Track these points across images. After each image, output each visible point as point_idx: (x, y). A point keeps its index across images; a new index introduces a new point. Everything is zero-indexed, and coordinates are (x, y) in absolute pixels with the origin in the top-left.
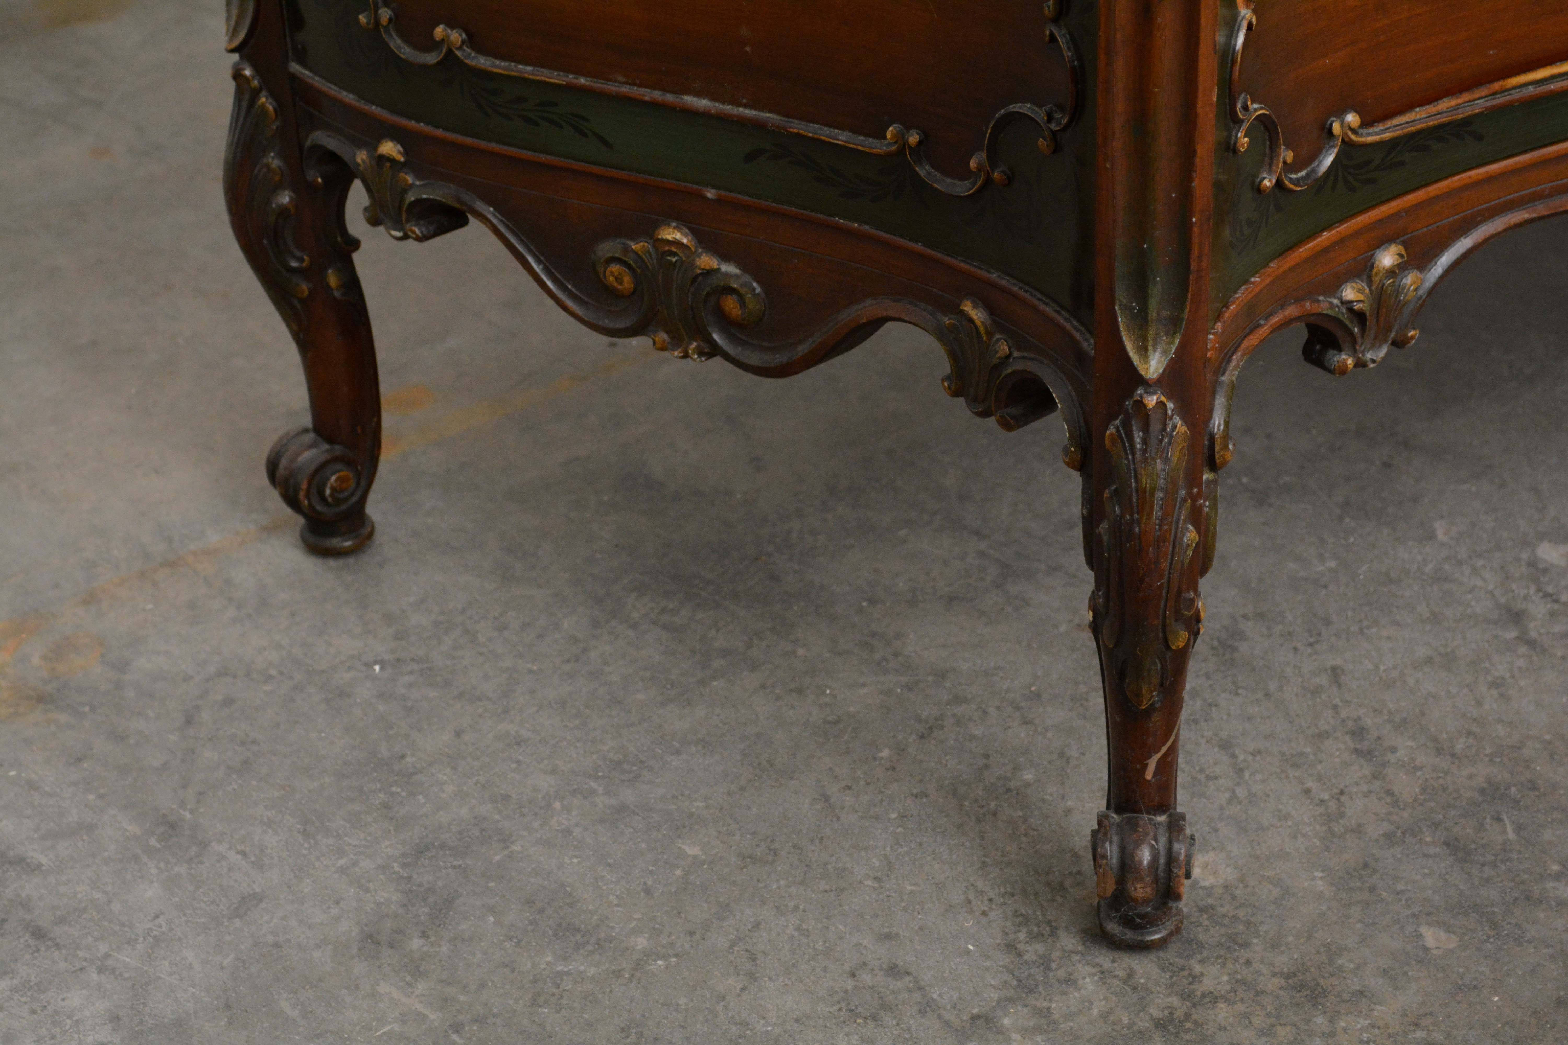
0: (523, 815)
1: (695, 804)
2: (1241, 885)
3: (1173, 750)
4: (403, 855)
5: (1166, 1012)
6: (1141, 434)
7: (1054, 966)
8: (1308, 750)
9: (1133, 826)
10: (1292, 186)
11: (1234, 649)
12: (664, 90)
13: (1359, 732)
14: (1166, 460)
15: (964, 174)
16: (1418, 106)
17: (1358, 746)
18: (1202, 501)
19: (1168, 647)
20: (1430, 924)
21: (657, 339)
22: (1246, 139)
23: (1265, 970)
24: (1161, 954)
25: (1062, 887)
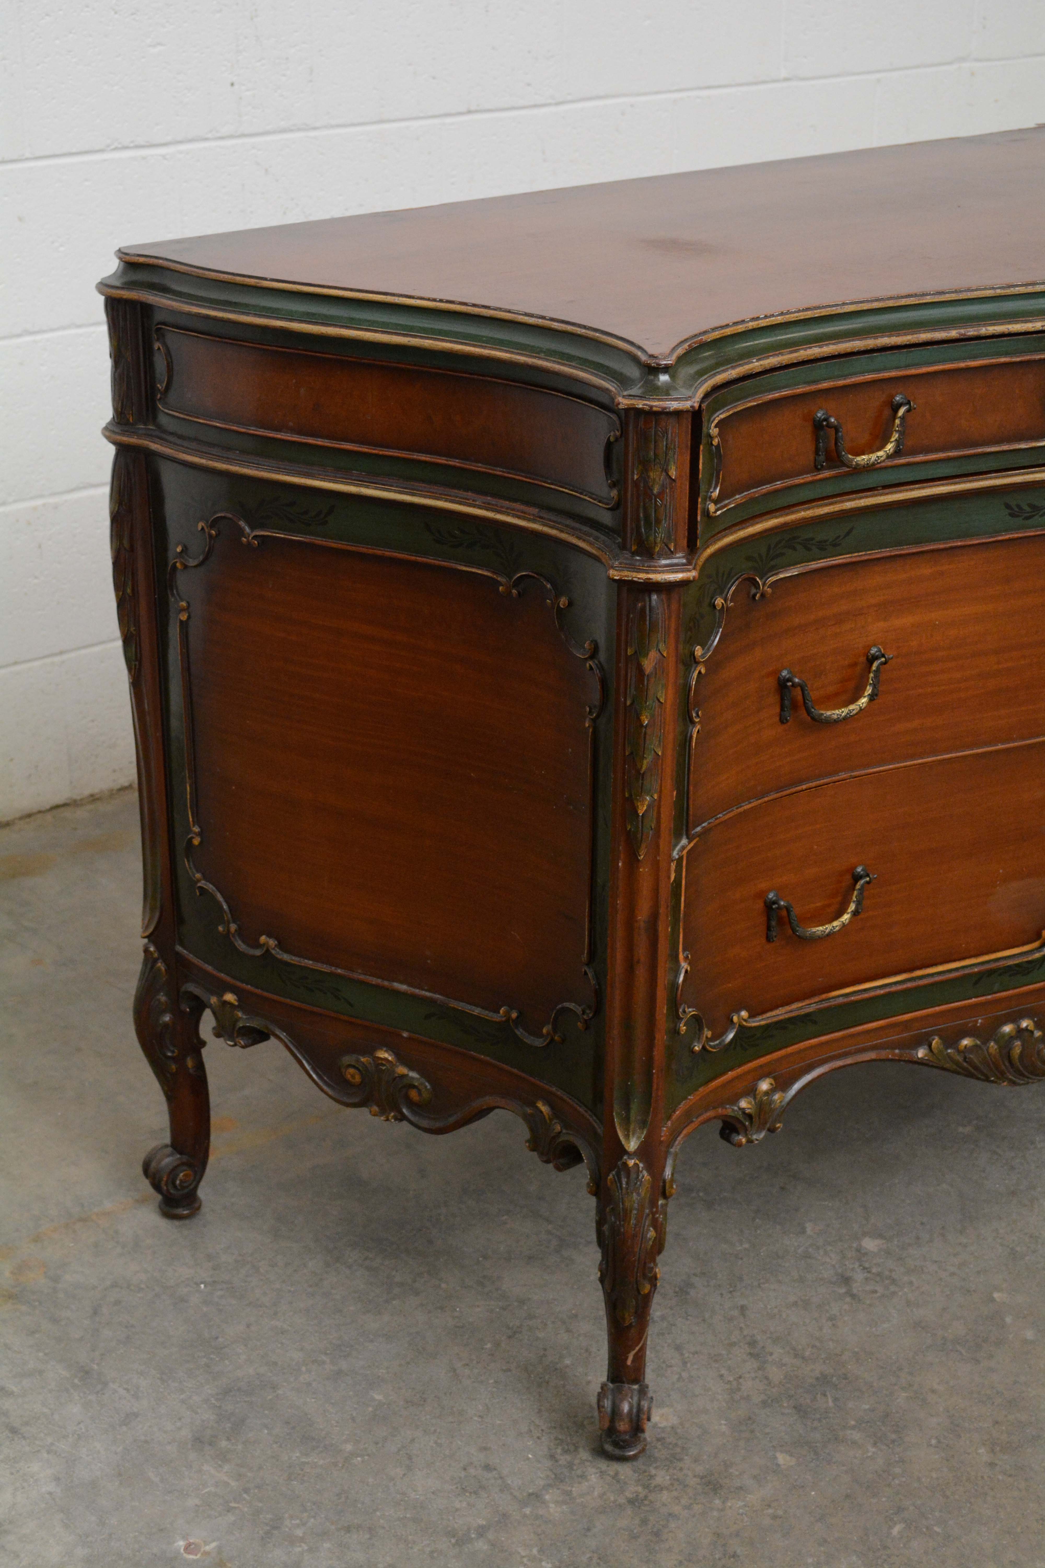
0: (284, 1373)
1: (381, 1371)
2: (680, 1427)
3: (643, 1349)
4: (217, 1394)
5: (635, 1495)
6: (626, 1180)
7: (575, 1468)
8: (724, 1352)
9: (619, 1390)
10: (710, 1049)
11: (687, 1293)
12: (383, 979)
13: (753, 1343)
14: (638, 1194)
15: (540, 1035)
16: (781, 1007)
17: (752, 1352)
18: (658, 1216)
19: (639, 1293)
20: (781, 1452)
21: (372, 1110)
22: (685, 1028)
23: (690, 1473)
24: (635, 1463)
25: (582, 1426)
